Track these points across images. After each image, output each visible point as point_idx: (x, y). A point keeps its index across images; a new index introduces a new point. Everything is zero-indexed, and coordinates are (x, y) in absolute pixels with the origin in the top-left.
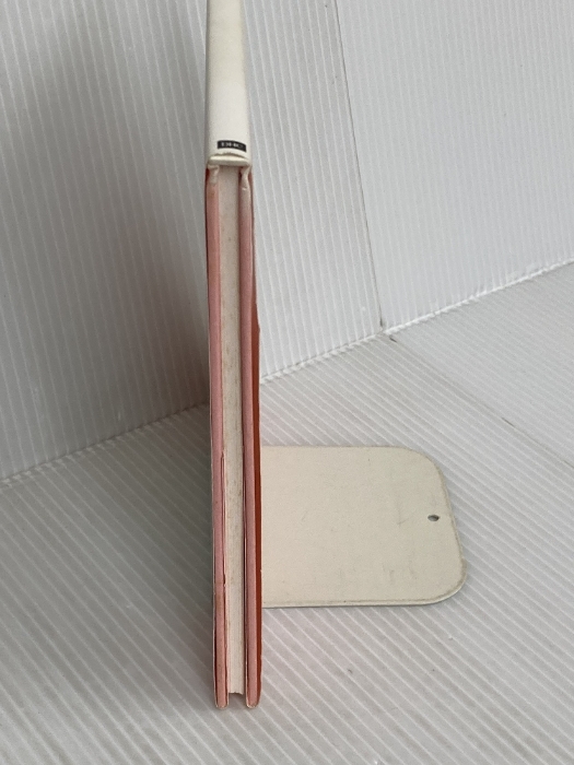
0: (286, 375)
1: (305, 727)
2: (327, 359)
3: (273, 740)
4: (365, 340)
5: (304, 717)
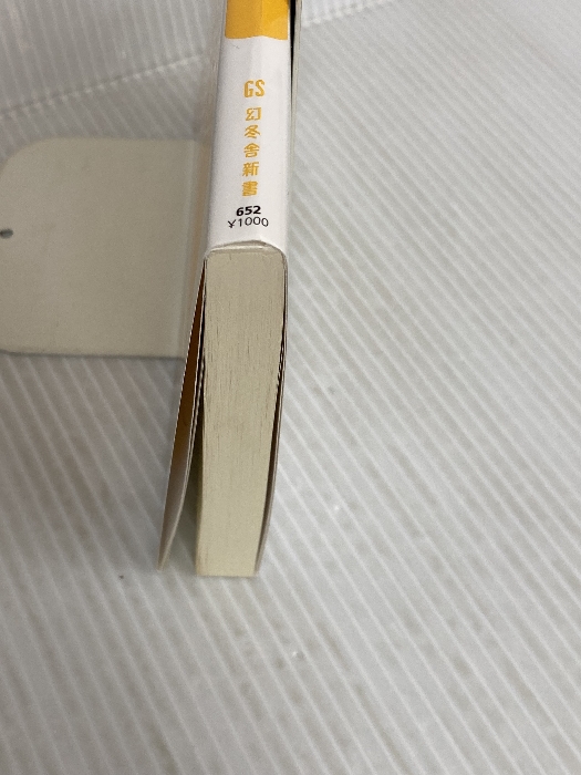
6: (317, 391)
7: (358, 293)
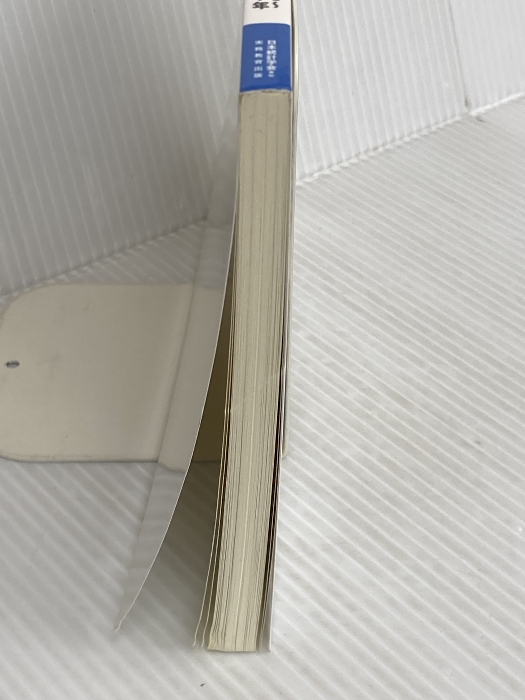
0: (363, 161)
1: (435, 498)
2: (408, 143)
3: (399, 512)
4: (449, 122)
5: (433, 489)
6: (465, 444)
7: (472, 367)
